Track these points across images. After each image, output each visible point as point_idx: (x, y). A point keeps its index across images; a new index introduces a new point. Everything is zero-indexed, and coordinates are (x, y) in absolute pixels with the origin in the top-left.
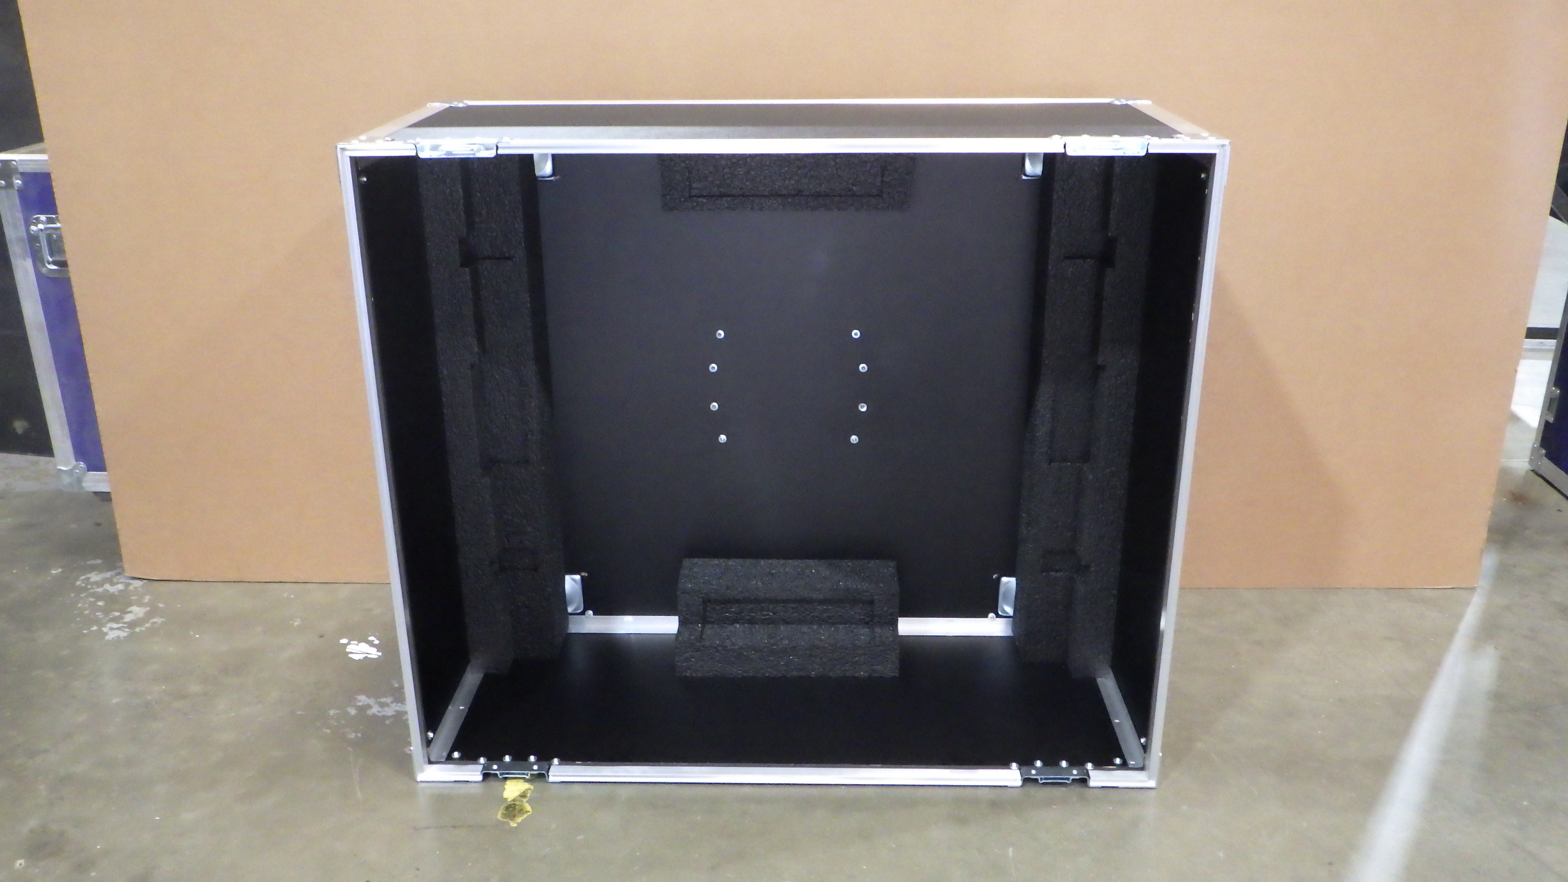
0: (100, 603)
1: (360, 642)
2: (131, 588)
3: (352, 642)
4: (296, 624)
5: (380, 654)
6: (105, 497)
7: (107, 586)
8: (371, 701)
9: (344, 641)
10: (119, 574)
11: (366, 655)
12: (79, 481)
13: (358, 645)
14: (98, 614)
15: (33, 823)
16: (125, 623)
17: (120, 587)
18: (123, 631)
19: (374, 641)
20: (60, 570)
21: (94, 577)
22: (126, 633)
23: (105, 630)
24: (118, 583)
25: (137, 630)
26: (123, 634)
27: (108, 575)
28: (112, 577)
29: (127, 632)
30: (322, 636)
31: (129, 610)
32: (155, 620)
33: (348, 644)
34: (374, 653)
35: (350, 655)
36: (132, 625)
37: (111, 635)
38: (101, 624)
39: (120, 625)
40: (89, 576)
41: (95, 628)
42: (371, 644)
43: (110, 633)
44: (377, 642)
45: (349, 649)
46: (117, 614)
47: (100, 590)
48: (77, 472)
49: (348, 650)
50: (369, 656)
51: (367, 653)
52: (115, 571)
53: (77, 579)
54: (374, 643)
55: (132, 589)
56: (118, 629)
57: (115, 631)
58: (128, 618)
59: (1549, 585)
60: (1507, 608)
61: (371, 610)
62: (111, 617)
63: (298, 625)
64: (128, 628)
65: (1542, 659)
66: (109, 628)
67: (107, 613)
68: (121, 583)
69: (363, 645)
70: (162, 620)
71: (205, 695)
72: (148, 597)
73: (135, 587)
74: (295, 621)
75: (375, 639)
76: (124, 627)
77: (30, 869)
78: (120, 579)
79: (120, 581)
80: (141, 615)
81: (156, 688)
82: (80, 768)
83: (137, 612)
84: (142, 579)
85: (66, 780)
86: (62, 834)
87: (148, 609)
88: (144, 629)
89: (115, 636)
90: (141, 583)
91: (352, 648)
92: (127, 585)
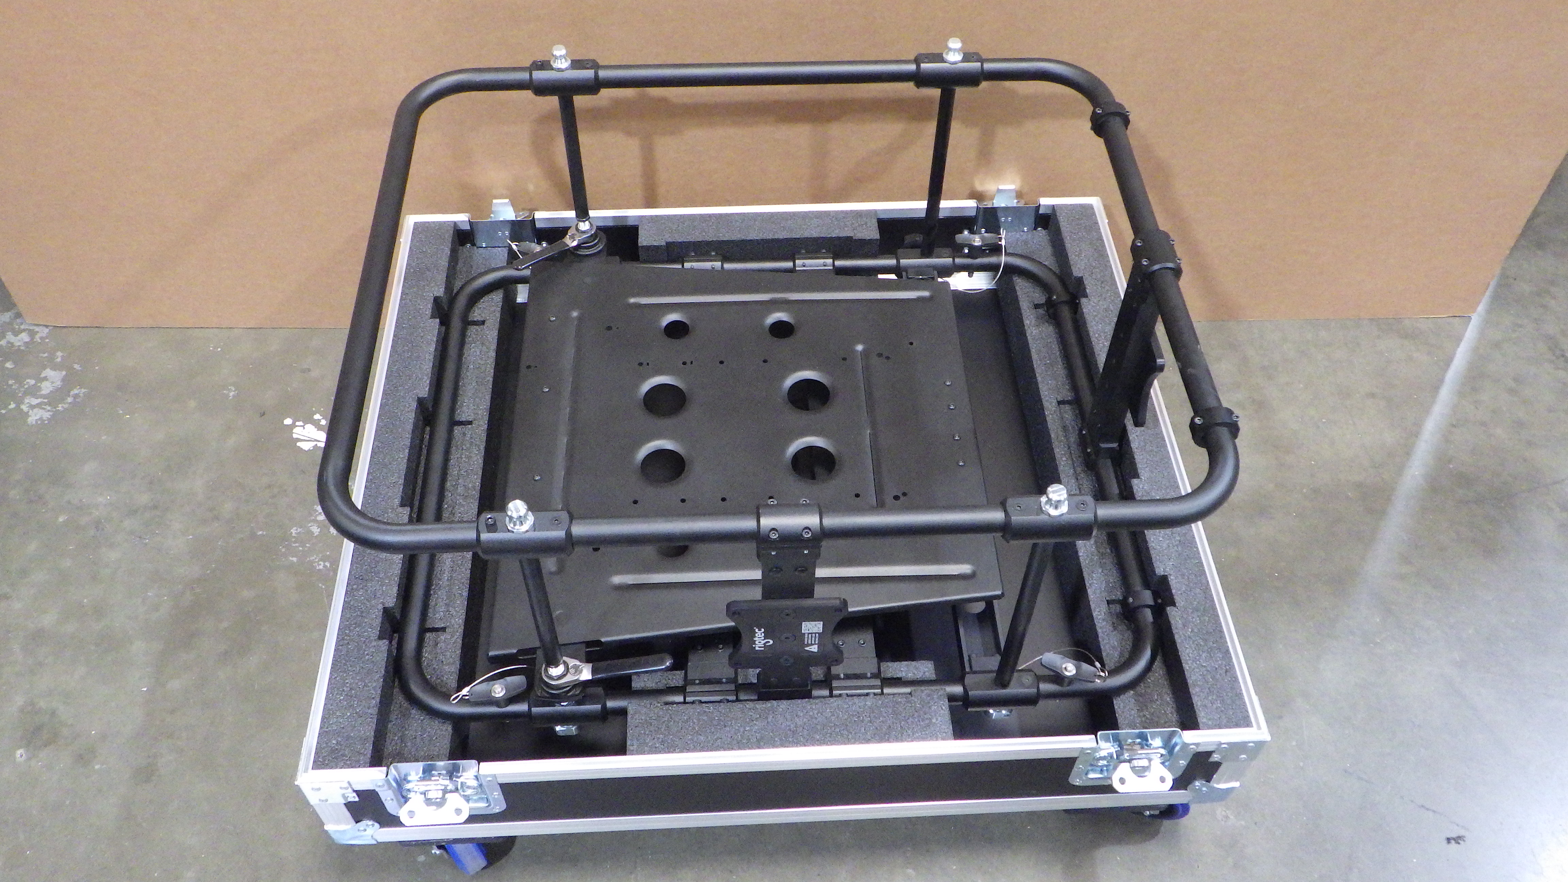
0: (9, 365)
1: (305, 423)
2: (37, 338)
3: (297, 423)
4: (231, 394)
5: (326, 440)
7: (10, 337)
9: (288, 421)
10: (18, 316)
11: (315, 443)
13: (303, 426)
14: (10, 382)
15: (19, 700)
16: (44, 397)
17: (25, 337)
18: (43, 408)
19: (319, 420)
22: (48, 413)
23: (24, 408)
24: (20, 332)
25: (60, 407)
26: (47, 415)
28: (11, 322)
29: (49, 411)
30: (262, 414)
31: (43, 375)
32: (76, 391)
33: (293, 426)
34: (323, 441)
35: (299, 444)
36: (53, 399)
37: (34, 417)
38: (19, 403)
39: (39, 400)
41: (12, 406)
42: (316, 424)
43: (31, 412)
44: (323, 422)
45: (295, 433)
46: (32, 382)
47: (4, 343)
49: (295, 436)
50: (319, 444)
51: (316, 440)
52: (11, 312)
54: (320, 423)
55: (40, 341)
56: (38, 406)
57: (36, 410)
58: (46, 388)
59: (1544, 306)
60: (1497, 345)
61: (309, 370)
62: (26, 386)
63: (234, 396)
64: (50, 405)
65: (1520, 424)
66: (27, 405)
67: (20, 380)
68: (24, 330)
69: (309, 427)
70: (83, 390)
71: (155, 507)
72: (59, 354)
73: (41, 338)
74: (230, 390)
75: (322, 417)
76: (46, 404)
77: (33, 763)
78: (22, 324)
79: (22, 327)
80: (58, 383)
81: (100, 499)
82: (48, 620)
83: (53, 379)
84: (47, 326)
85: (38, 636)
86: (53, 713)
87: (64, 373)
88: (66, 406)
89: (38, 417)
90: (46, 330)
91: (298, 432)
92: (32, 334)
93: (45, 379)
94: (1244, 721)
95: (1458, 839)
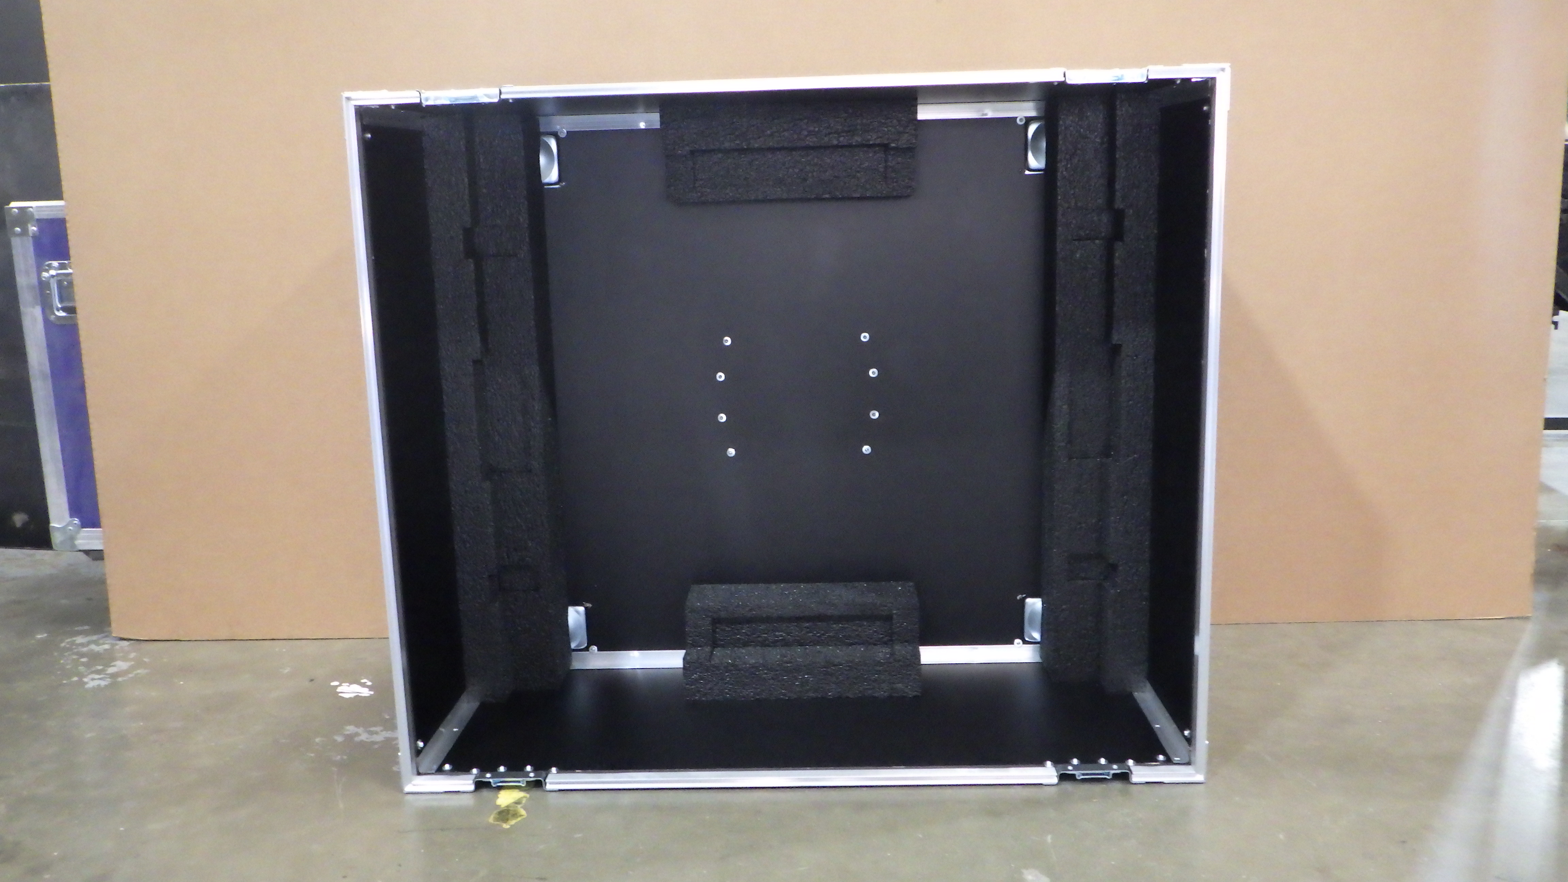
0: (83, 660)
1: (351, 683)
3: (343, 684)
4: (286, 671)
5: (372, 693)
6: (96, 555)
7: (93, 647)
8: (360, 730)
9: (335, 682)
10: (106, 636)
12: (72, 538)
13: (349, 686)
14: (80, 668)
16: (106, 674)
17: (106, 647)
18: (104, 680)
19: (366, 683)
20: (46, 635)
21: (80, 640)
23: (85, 680)
24: (104, 644)
25: (119, 679)
26: (103, 683)
27: (95, 638)
28: (99, 639)
29: (108, 681)
30: (312, 680)
31: (112, 664)
32: (139, 671)
33: (339, 685)
34: (365, 692)
35: (340, 695)
36: (114, 676)
37: (91, 684)
38: (83, 677)
39: (102, 676)
40: (74, 639)
41: (75, 679)
42: (363, 685)
43: (90, 682)
44: (369, 683)
45: (339, 690)
46: (100, 667)
47: (85, 649)
48: (70, 529)
50: (360, 695)
51: (358, 693)
52: (102, 635)
53: (62, 641)
54: (367, 684)
55: (118, 648)
56: (100, 679)
57: (95, 681)
58: (111, 670)
62: (93, 670)
64: (110, 678)
66: (89, 678)
67: (90, 667)
68: (107, 643)
69: (355, 686)
70: (146, 671)
74: (286, 668)
75: (368, 681)
76: (106, 678)
78: (107, 640)
80: (125, 668)
81: (133, 725)
82: (44, 790)
83: (121, 666)
85: (29, 800)
87: (133, 663)
88: (127, 678)
89: (96, 684)
91: (342, 689)
93: (114, 666)
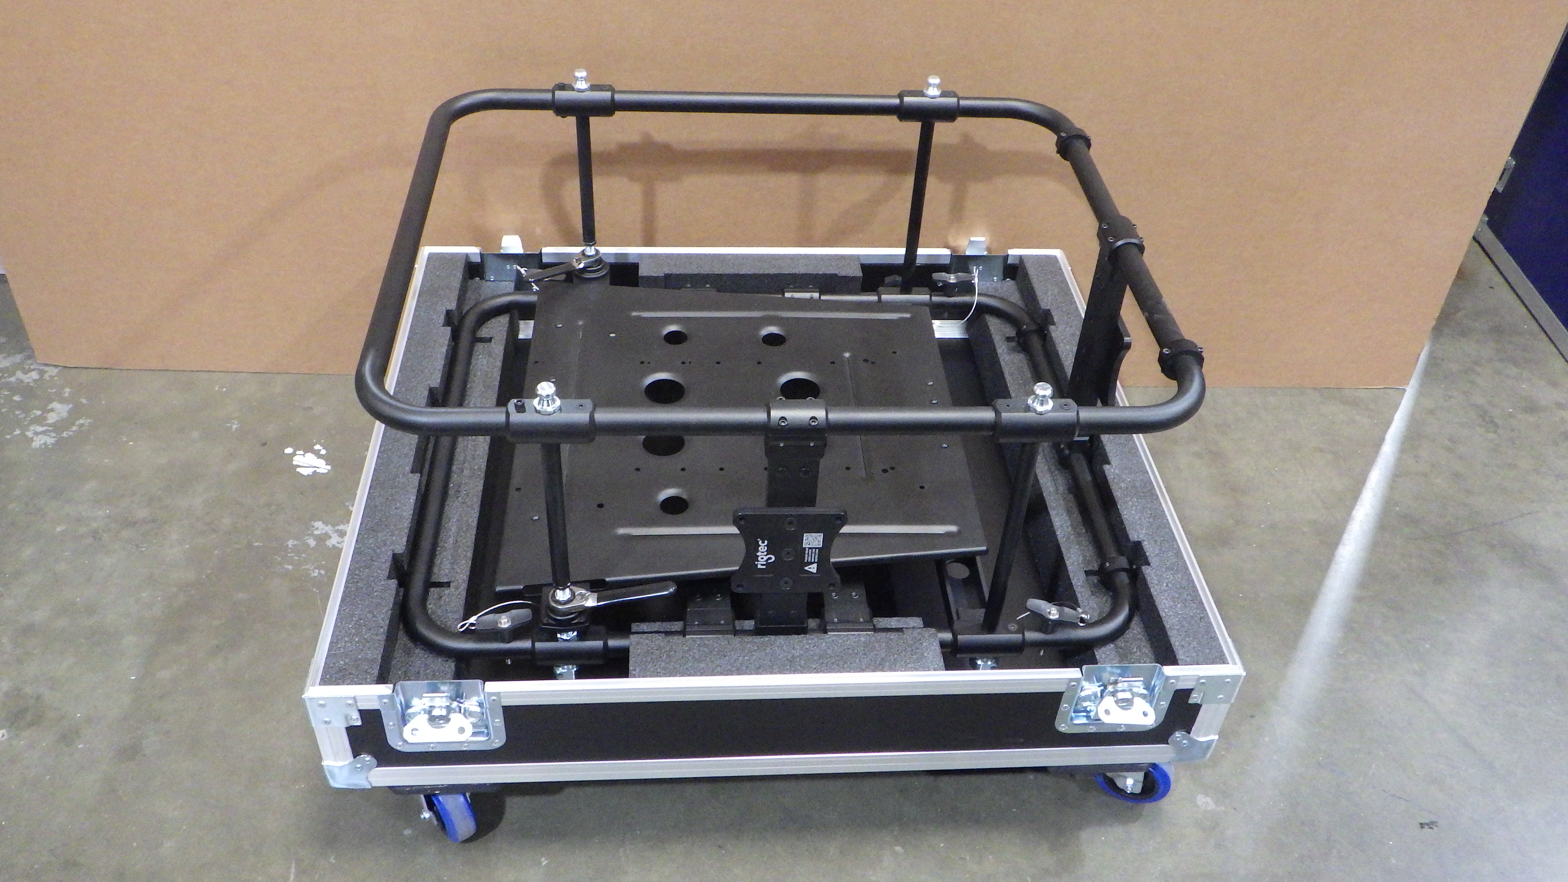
0: (17, 398)
1: (306, 452)
2: (46, 377)
3: (298, 452)
4: (234, 427)
5: (329, 467)
7: (19, 374)
8: (328, 529)
9: (289, 451)
10: (30, 357)
11: (315, 469)
13: (304, 455)
14: (17, 412)
16: (49, 425)
17: (34, 375)
18: (48, 435)
19: (320, 450)
21: (2, 362)
22: (53, 439)
23: (29, 434)
24: (30, 370)
25: (65, 435)
26: (50, 440)
27: (18, 358)
28: (22, 363)
29: (53, 437)
30: (264, 444)
31: (50, 407)
32: (81, 421)
33: (294, 454)
34: (323, 467)
35: (298, 470)
36: (58, 427)
37: (38, 442)
38: (25, 428)
39: (45, 428)
41: (17, 432)
42: (317, 453)
43: (35, 438)
44: (323, 452)
45: (295, 461)
46: (39, 413)
47: (13, 379)
49: (295, 463)
50: (318, 470)
51: (315, 467)
52: (24, 354)
54: (321, 453)
55: (48, 379)
56: (43, 433)
57: (40, 436)
58: (52, 418)
59: (1472, 382)
60: (1432, 412)
61: (311, 408)
62: (32, 416)
63: (236, 429)
64: (54, 432)
65: (1457, 475)
66: (33, 432)
67: (27, 411)
68: (34, 370)
69: (310, 456)
70: (89, 421)
71: (154, 521)
72: (67, 390)
73: (50, 376)
74: (233, 423)
75: (322, 448)
76: (50, 431)
77: (15, 742)
78: (32, 364)
79: (32, 367)
80: (65, 414)
81: (100, 513)
82: (39, 616)
83: (59, 411)
84: (56, 366)
85: (28, 630)
86: (39, 698)
87: (71, 406)
88: (71, 433)
89: (42, 442)
90: (56, 370)
91: (298, 460)
92: (42, 373)
93: (52, 410)
94: (1222, 660)
95: (1431, 825)
